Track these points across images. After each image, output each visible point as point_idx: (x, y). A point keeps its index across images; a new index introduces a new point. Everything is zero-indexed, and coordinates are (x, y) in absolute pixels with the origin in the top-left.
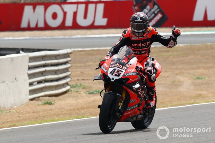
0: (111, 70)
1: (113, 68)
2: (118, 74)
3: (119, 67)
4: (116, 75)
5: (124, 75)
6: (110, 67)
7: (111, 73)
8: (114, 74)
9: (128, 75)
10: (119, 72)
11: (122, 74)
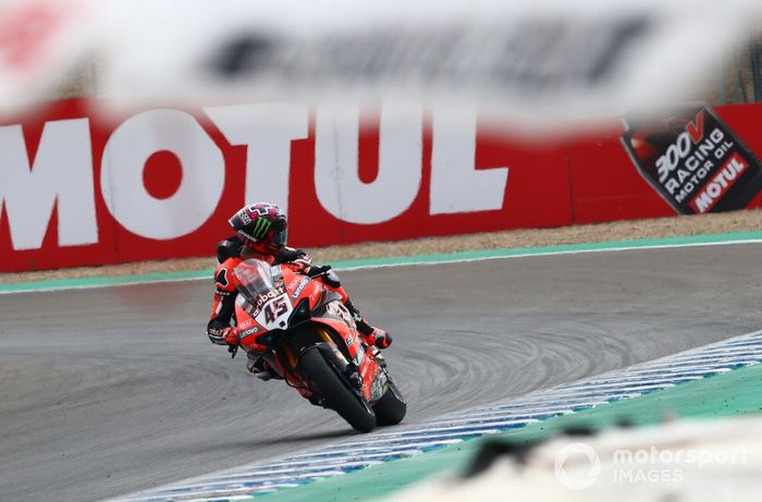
0: (261, 318)
1: (263, 311)
2: (281, 309)
3: (269, 299)
4: (279, 314)
5: (293, 300)
6: (254, 318)
7: (267, 321)
8: (275, 316)
9: (297, 293)
10: (279, 304)
11: (287, 301)
